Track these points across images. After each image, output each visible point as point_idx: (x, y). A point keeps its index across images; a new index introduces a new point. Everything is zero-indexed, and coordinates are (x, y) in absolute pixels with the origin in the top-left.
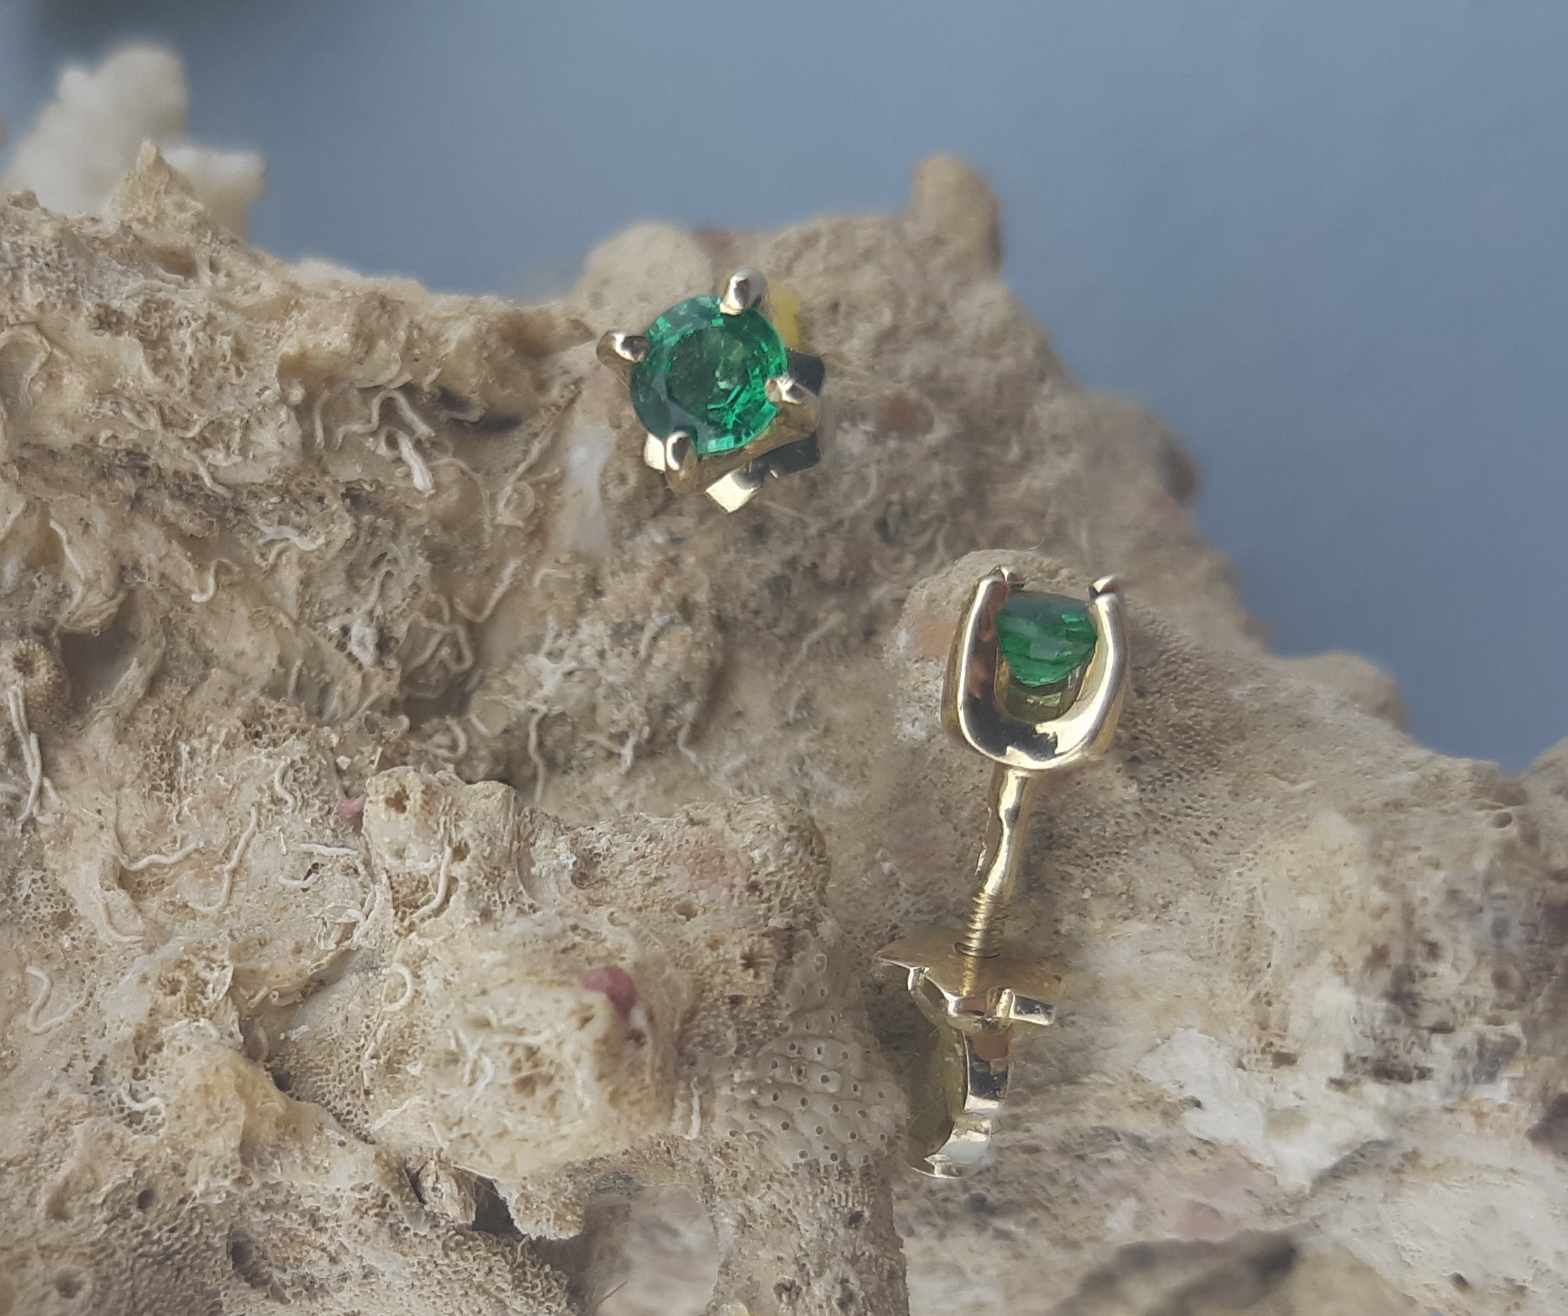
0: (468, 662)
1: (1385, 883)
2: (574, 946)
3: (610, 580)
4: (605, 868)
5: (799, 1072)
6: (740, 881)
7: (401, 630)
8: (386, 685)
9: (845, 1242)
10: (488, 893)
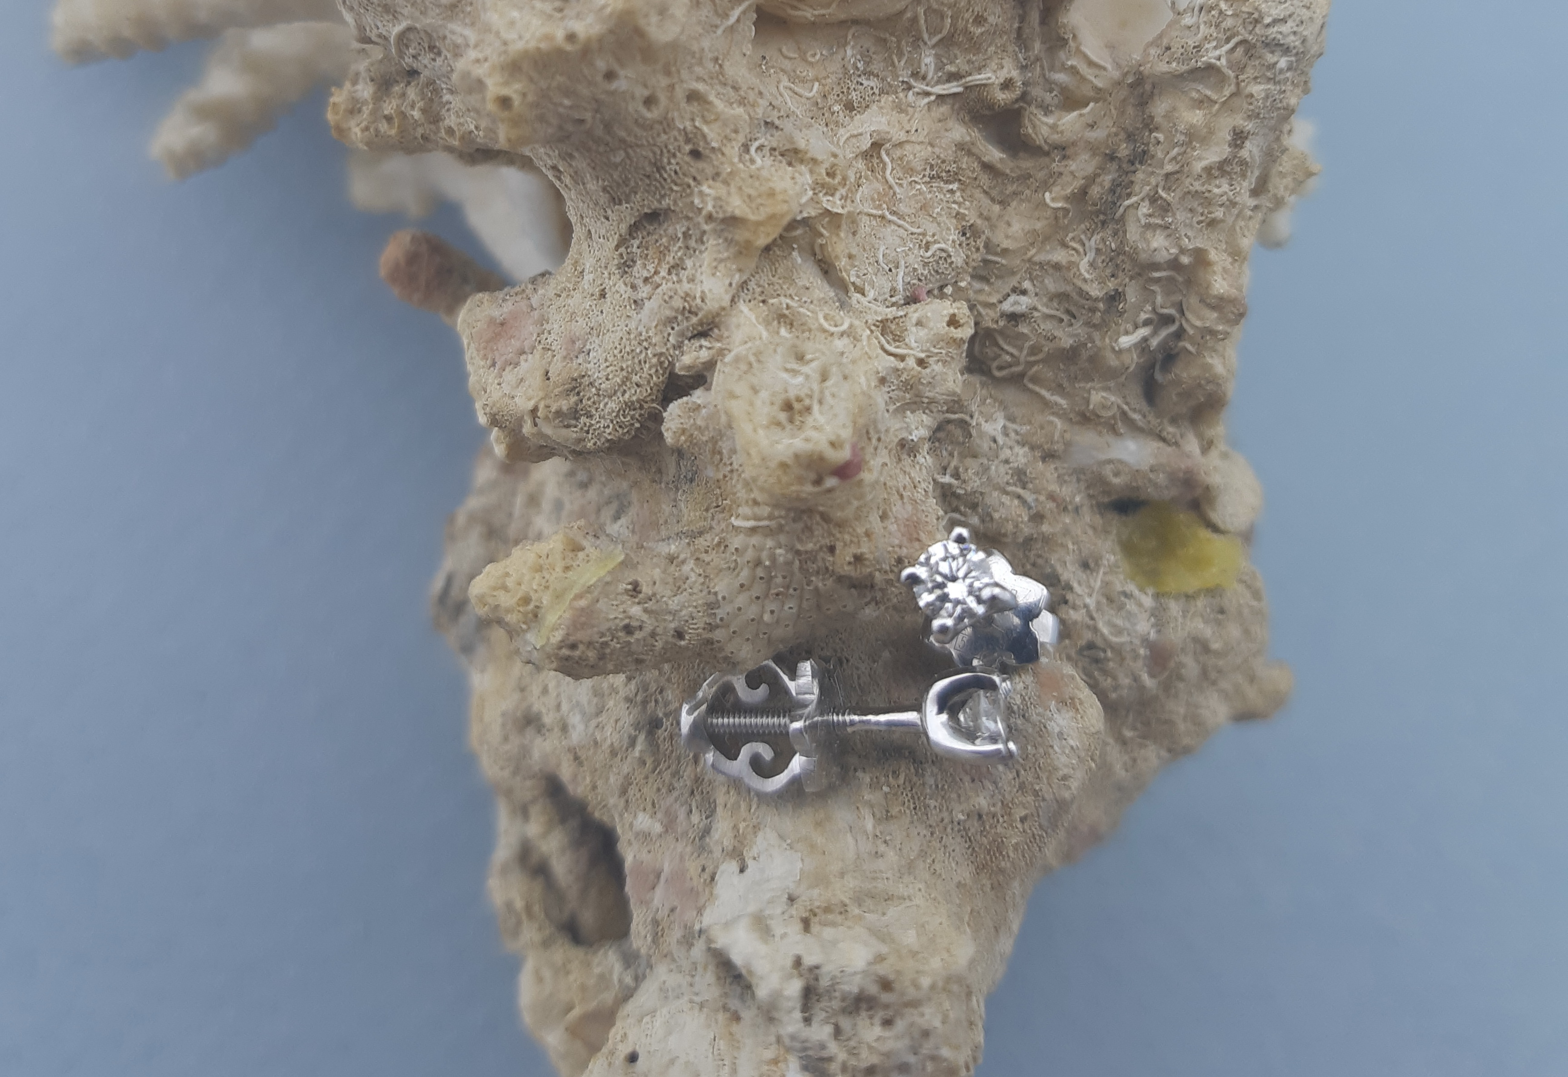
0: (997, 374)
2: (869, 439)
3: (1053, 466)
4: (907, 461)
5: (777, 595)
6: (904, 552)
7: (1024, 329)
8: (990, 319)
9: (665, 628)
10: (895, 382)
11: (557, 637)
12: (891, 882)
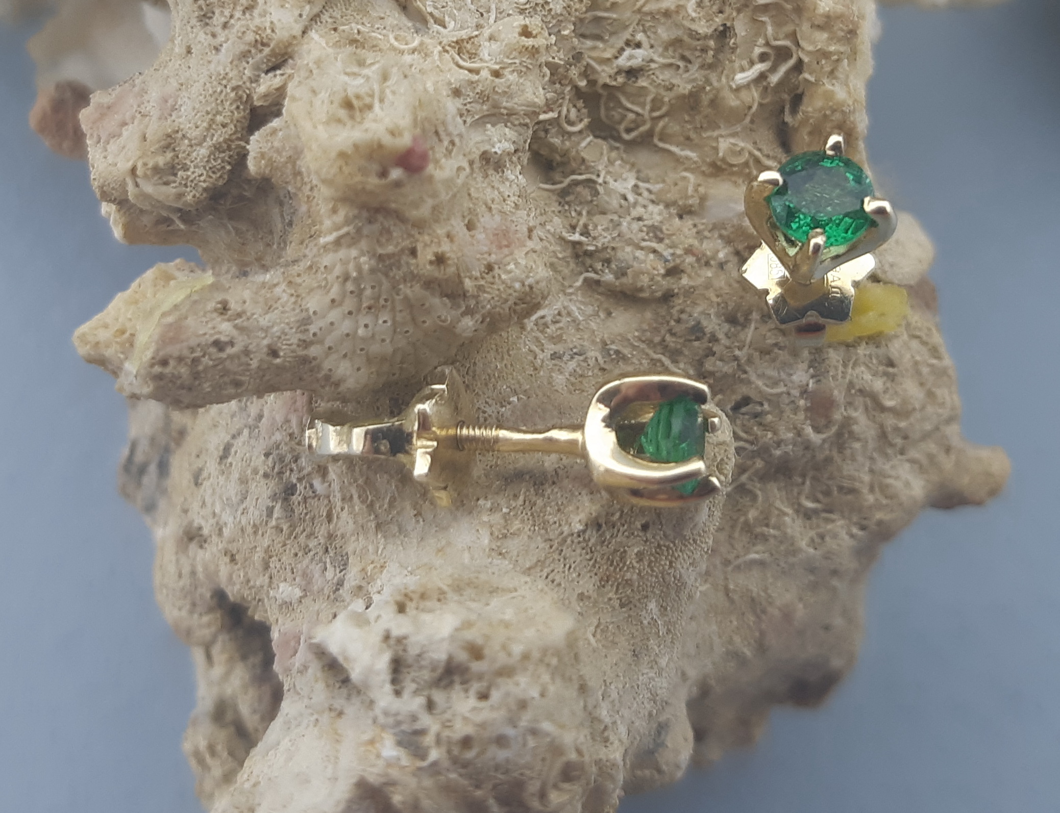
0: (627, 137)
1: (526, 657)
2: (440, 140)
3: (690, 222)
4: (495, 177)
6: (493, 258)
7: (642, 82)
8: (604, 75)
9: (258, 345)
10: (471, 94)
11: (149, 354)
12: (496, 576)
